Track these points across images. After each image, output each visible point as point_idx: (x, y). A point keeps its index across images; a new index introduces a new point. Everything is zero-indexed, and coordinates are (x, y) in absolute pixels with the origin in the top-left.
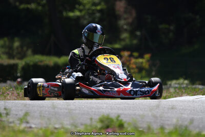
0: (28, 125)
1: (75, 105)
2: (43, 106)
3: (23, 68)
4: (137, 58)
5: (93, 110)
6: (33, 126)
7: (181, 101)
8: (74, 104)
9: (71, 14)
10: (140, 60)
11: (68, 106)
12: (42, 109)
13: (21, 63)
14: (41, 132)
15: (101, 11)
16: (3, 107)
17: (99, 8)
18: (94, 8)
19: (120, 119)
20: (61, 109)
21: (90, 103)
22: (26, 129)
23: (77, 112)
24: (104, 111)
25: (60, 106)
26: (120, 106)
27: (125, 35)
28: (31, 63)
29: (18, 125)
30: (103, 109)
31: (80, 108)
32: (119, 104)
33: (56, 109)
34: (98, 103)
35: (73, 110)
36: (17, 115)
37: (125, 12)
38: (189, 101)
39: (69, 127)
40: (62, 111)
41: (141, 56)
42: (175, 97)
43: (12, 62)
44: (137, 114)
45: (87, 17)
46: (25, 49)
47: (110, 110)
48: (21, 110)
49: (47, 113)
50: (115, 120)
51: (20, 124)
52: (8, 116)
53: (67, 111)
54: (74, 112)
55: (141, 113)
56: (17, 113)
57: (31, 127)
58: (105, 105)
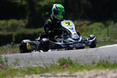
0: (19, 67)
6: (22, 67)
7: (105, 48)
14: (26, 70)
22: (18, 69)
24: (61, 56)
29: (13, 67)
30: (61, 55)
36: (13, 62)
38: (109, 48)
39: (42, 66)
42: (102, 46)
43: (9, 33)
50: (67, 60)
51: (14, 66)
57: (21, 68)
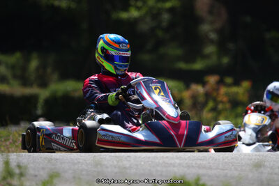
1: (129, 161)
2: (79, 162)
3: (47, 101)
4: (229, 86)
5: (159, 169)
8: (128, 159)
9: (124, 15)
10: (235, 89)
11: (118, 162)
12: (76, 167)
13: (44, 94)
15: (171, 10)
16: (15, 164)
17: (168, 5)
18: (160, 5)
19: (201, 182)
20: (107, 167)
21: (155, 157)
23: (133, 171)
25: (106, 163)
26: (201, 162)
27: (210, 49)
28: (60, 94)
31: (137, 165)
32: (201, 160)
33: (99, 167)
34: (167, 157)
35: (125, 168)
37: (211, 12)
40: (109, 170)
41: (237, 83)
44: (229, 175)
45: (148, 19)
46: (49, 70)
47: (186, 169)
48: (43, 169)
49: (84, 173)
52: (23, 179)
53: (116, 170)
54: (128, 171)
55: (236, 173)
56: (37, 173)
58: (178, 161)
